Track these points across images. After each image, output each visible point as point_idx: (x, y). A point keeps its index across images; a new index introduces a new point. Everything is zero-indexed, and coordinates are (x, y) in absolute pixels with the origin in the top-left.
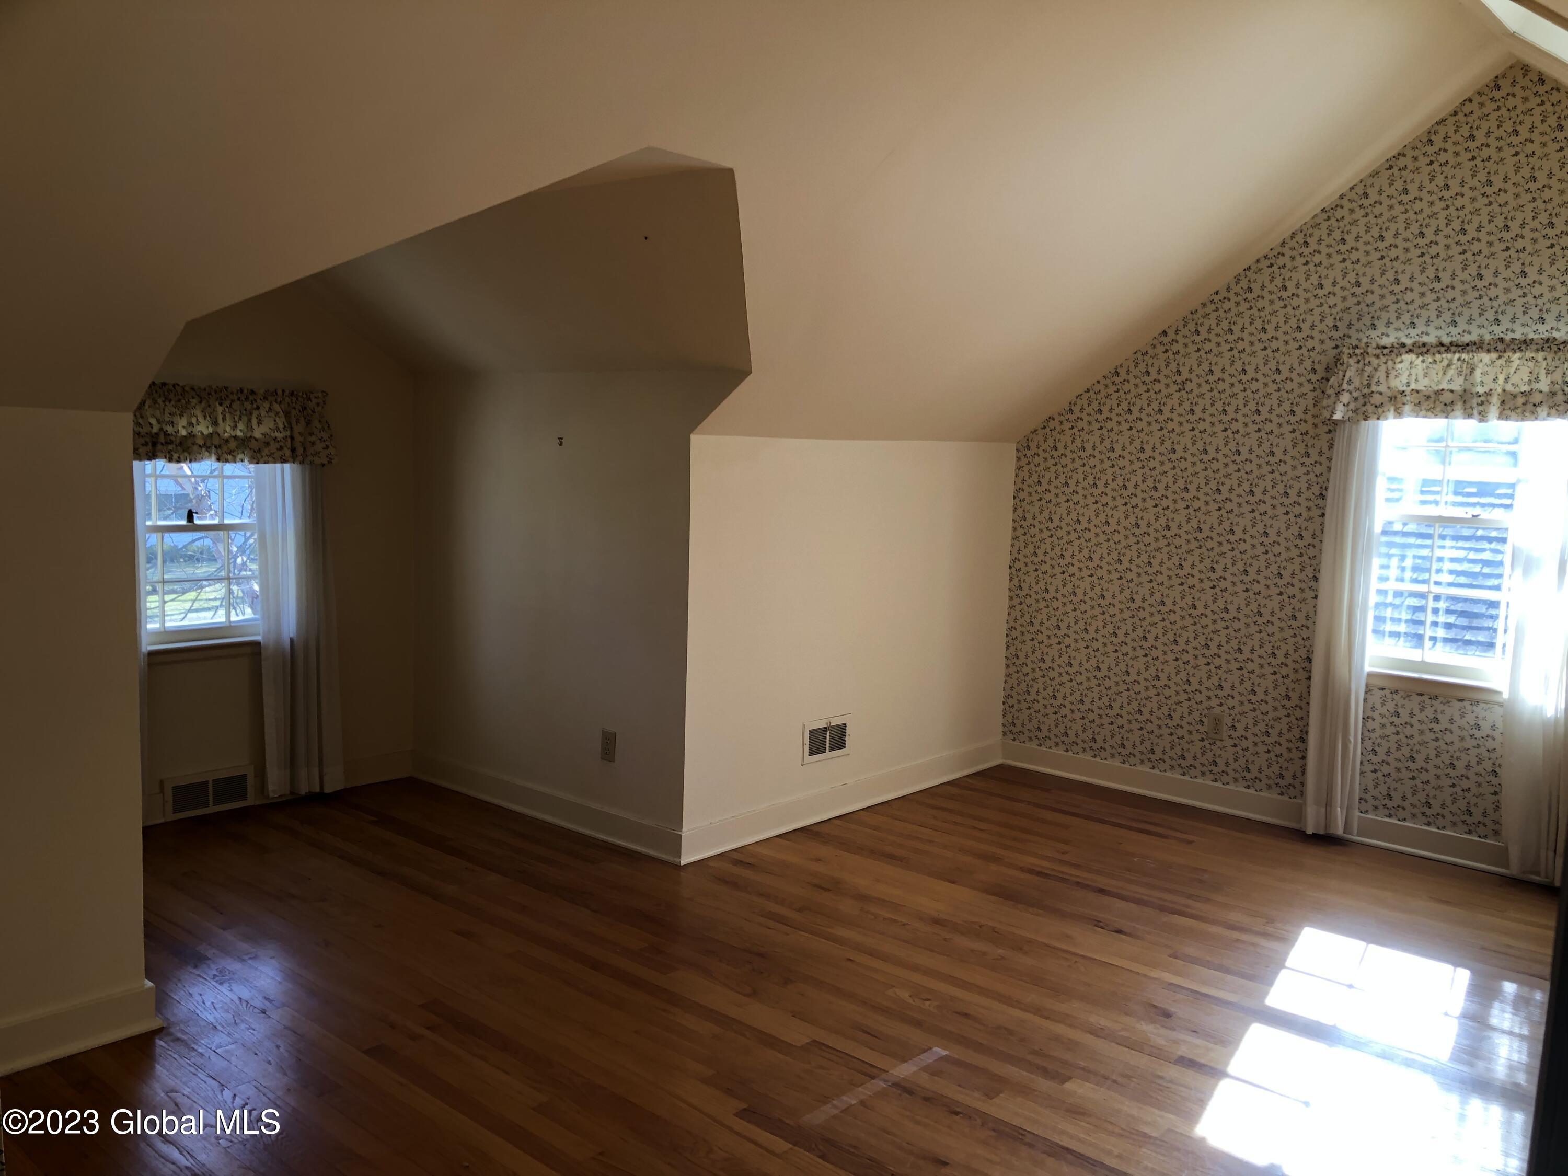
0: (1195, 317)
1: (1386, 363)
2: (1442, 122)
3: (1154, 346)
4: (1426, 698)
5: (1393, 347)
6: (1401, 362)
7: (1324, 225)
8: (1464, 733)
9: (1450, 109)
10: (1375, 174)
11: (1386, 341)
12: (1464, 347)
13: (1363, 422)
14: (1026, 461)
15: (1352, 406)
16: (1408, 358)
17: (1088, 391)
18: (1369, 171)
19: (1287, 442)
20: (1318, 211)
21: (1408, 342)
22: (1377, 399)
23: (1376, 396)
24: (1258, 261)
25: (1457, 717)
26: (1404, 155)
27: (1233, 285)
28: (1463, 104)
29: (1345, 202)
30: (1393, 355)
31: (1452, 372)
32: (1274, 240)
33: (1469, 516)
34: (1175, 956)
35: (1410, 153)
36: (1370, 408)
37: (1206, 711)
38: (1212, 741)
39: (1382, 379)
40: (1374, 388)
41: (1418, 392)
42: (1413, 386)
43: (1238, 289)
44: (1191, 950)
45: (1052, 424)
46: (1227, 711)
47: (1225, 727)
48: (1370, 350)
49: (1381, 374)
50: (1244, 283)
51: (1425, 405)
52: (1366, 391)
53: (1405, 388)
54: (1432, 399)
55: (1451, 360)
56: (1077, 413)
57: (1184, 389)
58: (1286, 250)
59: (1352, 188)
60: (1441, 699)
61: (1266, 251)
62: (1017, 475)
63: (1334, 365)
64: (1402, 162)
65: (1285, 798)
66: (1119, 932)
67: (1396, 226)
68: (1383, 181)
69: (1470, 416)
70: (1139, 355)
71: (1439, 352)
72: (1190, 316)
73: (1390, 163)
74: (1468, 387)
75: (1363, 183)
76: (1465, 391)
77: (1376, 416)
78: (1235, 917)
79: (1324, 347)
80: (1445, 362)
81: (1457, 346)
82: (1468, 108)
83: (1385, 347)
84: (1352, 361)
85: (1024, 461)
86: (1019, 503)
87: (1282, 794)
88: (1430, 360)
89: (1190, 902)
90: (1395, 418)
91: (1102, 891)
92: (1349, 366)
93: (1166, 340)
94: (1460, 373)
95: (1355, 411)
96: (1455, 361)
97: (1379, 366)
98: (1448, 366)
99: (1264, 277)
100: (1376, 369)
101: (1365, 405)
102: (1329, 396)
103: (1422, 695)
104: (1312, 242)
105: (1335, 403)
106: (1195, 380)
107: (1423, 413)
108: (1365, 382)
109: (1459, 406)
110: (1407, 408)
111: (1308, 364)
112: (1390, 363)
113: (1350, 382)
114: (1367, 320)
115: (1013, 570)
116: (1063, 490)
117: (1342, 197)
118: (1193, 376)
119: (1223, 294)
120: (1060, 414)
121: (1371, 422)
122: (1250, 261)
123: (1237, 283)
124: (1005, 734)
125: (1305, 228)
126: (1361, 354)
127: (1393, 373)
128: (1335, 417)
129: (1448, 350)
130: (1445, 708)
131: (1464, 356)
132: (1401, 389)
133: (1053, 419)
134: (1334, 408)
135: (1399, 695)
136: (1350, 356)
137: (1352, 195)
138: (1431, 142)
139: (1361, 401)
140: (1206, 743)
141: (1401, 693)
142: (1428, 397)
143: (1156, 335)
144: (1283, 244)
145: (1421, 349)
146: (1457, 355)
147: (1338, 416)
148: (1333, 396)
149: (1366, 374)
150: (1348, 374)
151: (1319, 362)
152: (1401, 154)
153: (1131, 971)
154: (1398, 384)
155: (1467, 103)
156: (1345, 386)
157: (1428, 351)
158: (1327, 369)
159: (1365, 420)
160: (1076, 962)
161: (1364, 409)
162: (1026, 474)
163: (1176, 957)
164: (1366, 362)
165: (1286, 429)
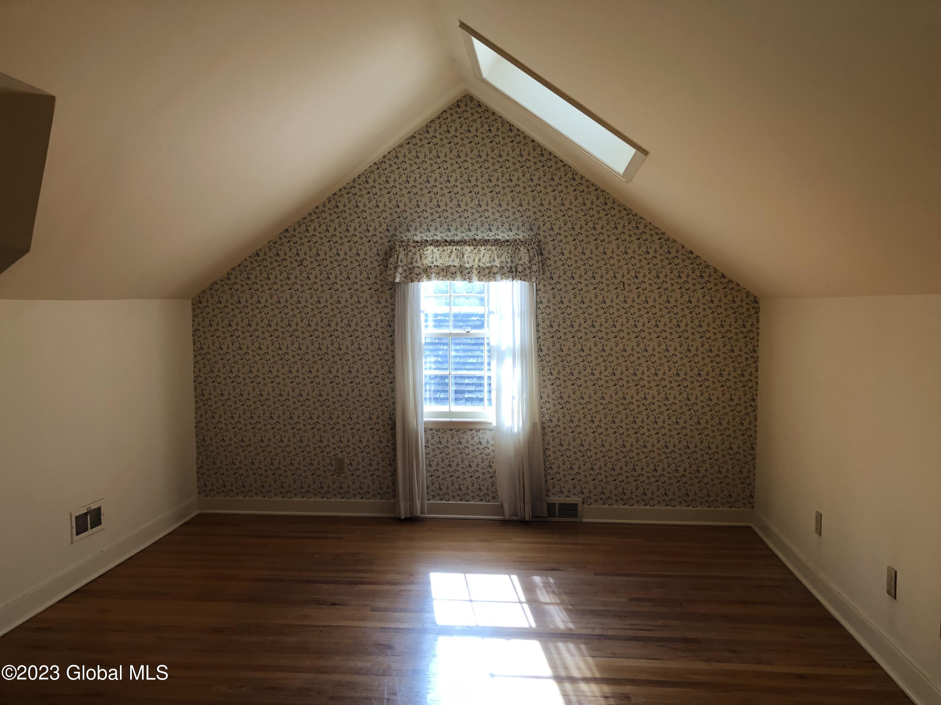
0: (305, 221)
1: (419, 251)
2: (432, 121)
3: (281, 238)
4: (454, 431)
5: (422, 242)
6: (427, 250)
7: (376, 172)
8: (474, 447)
9: (436, 115)
10: (401, 146)
11: (417, 238)
12: (458, 243)
13: (410, 283)
14: (199, 311)
15: (404, 275)
16: (431, 248)
17: (239, 265)
18: (398, 144)
19: (367, 295)
20: (372, 164)
21: (448, 239)
22: (417, 271)
23: (416, 269)
24: (340, 190)
25: (470, 440)
26: (415, 137)
27: (327, 204)
28: (442, 113)
29: (386, 160)
30: (423, 246)
31: (453, 256)
32: (349, 179)
33: (465, 332)
34: (373, 610)
35: (418, 137)
36: (414, 276)
37: (333, 457)
38: (338, 475)
39: (419, 260)
40: (415, 264)
41: (437, 266)
42: (435, 264)
43: (329, 206)
44: (381, 604)
45: (216, 287)
46: (346, 455)
47: (346, 465)
48: (410, 243)
49: (417, 257)
50: (333, 203)
51: (442, 274)
52: (410, 266)
53: (431, 265)
54: (445, 271)
55: (452, 250)
56: (233, 280)
57: (302, 265)
58: (356, 185)
59: (389, 153)
60: (461, 431)
61: (344, 184)
62: (193, 321)
63: (390, 252)
64: (414, 141)
65: (384, 500)
66: (334, 604)
67: (415, 175)
68: (405, 150)
69: (465, 279)
70: (271, 243)
71: (446, 246)
72: (302, 221)
73: (408, 141)
74: (462, 264)
75: (395, 150)
76: (461, 266)
77: (417, 280)
78: (391, 577)
79: (383, 241)
80: (449, 251)
81: (454, 242)
82: (445, 116)
83: (418, 242)
84: (401, 249)
85: (198, 311)
86: (197, 339)
87: (382, 498)
88: (442, 250)
89: (363, 575)
90: (427, 281)
91: (309, 581)
92: (400, 252)
93: (288, 235)
94: (457, 257)
95: (406, 277)
96: (454, 250)
97: (416, 252)
98: (451, 252)
99: (345, 200)
100: (414, 254)
101: (411, 274)
102: (391, 269)
103: (452, 430)
104: (371, 181)
105: (395, 273)
106: (309, 259)
107: (441, 278)
108: (410, 261)
109: (458, 274)
110: (433, 275)
111: (374, 251)
112: (421, 250)
113: (401, 261)
114: (404, 226)
115: (197, 383)
116: (208, 329)
117: (384, 157)
118: (307, 257)
119: (321, 208)
120: (222, 281)
121: (415, 283)
122: (336, 190)
123: (329, 202)
124: (199, 493)
125: (365, 173)
126: (406, 245)
127: (424, 256)
128: (396, 281)
129: (450, 244)
130: (464, 435)
131: (458, 247)
132: (429, 265)
133: (217, 284)
134: (395, 276)
135: (440, 432)
136: (400, 246)
137: (389, 156)
138: (428, 132)
139: (408, 272)
140: (335, 476)
141: (441, 431)
142: (443, 269)
143: (282, 231)
144: (354, 181)
145: (436, 243)
146: (455, 247)
147: (397, 280)
148: (393, 269)
149: (409, 257)
150: (400, 257)
151: (381, 249)
152: (413, 137)
153: (356, 627)
154: (427, 262)
155: (444, 113)
156: (399, 263)
157: (440, 244)
158: (386, 254)
159: (412, 282)
160: (321, 631)
161: (411, 276)
162: (200, 320)
163: (375, 611)
164: (409, 250)
165: (366, 288)
